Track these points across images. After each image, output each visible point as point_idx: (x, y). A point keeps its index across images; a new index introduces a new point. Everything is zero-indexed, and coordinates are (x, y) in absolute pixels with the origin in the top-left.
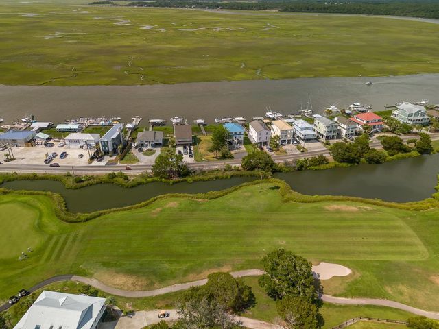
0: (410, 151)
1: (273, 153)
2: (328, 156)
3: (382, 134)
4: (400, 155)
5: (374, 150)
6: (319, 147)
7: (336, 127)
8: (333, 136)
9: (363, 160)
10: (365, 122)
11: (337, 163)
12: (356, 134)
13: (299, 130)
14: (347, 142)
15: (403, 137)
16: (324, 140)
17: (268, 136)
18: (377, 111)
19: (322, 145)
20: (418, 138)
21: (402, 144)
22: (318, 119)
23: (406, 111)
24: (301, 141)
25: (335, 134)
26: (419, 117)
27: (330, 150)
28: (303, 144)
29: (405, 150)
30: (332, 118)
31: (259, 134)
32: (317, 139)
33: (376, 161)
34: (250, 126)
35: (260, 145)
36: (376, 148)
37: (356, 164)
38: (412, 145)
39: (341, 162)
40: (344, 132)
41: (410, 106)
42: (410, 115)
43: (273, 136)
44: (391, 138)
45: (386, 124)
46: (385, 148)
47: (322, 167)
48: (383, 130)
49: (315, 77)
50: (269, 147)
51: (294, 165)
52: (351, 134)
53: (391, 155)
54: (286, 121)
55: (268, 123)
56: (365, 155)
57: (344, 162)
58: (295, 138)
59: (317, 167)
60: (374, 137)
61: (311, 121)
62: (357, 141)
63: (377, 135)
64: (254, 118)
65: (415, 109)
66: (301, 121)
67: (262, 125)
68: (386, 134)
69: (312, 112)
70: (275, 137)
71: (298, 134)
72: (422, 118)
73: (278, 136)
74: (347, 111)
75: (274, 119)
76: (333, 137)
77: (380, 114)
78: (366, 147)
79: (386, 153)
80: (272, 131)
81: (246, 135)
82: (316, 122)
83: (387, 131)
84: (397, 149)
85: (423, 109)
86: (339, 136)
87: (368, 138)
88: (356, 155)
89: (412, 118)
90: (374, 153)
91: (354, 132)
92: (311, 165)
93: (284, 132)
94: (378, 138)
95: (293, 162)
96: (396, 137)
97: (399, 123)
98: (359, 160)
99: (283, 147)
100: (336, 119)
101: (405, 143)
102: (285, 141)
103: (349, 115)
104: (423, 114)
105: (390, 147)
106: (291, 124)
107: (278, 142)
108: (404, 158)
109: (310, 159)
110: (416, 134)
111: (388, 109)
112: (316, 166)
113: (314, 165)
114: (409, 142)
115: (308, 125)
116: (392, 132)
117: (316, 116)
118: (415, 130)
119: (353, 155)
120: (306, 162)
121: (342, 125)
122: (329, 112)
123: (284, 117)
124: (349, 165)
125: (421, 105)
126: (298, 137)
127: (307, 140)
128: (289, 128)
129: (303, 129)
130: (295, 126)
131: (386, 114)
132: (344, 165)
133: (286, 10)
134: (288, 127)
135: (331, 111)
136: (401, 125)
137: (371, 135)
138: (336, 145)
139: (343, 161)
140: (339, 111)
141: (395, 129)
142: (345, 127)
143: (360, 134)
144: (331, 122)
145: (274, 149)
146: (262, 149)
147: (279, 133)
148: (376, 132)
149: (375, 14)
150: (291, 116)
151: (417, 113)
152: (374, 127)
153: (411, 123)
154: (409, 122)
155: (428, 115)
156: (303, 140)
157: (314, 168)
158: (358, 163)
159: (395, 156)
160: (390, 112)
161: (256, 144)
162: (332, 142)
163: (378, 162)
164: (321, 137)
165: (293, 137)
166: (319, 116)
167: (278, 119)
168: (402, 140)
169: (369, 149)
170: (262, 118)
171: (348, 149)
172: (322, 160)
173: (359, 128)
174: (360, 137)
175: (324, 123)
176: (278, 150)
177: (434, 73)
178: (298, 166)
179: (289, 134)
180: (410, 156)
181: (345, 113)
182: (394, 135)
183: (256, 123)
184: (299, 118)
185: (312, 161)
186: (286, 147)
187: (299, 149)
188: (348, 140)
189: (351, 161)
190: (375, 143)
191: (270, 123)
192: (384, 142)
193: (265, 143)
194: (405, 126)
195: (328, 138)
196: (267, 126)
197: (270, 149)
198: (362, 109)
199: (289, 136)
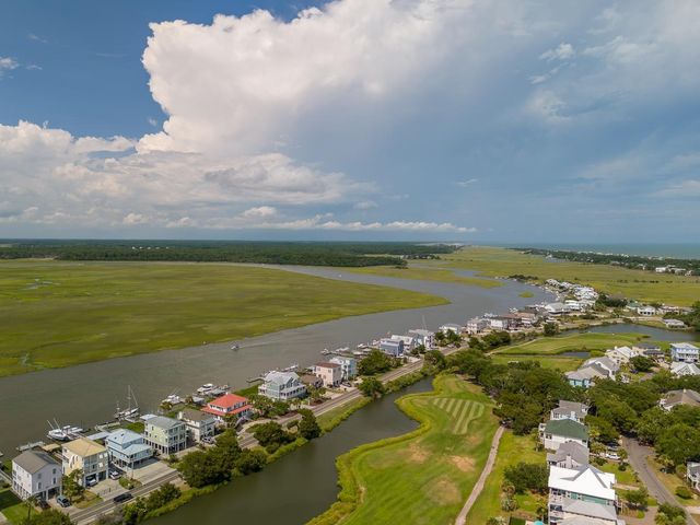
0: (294, 440)
1: (71, 508)
2: (179, 483)
3: (253, 424)
4: (284, 448)
5: (247, 451)
6: (160, 471)
7: (183, 427)
8: (181, 445)
9: (234, 471)
10: (225, 411)
11: (198, 490)
12: (217, 432)
13: (120, 449)
14: (204, 448)
15: (281, 421)
16: (166, 456)
17: (58, 476)
18: (238, 390)
19: (165, 465)
20: (299, 417)
21: (281, 432)
22: (151, 420)
23: (276, 383)
24: (125, 469)
25: (184, 440)
26: (293, 388)
27: (179, 470)
28: (130, 473)
29: (288, 439)
30: (174, 416)
31: (37, 476)
32: (155, 457)
33: (253, 468)
34: (15, 466)
35: (40, 499)
36: (250, 447)
37: (226, 483)
38: (294, 430)
39: (201, 486)
40: (197, 433)
41: (279, 374)
42: (282, 387)
43: (67, 473)
44: (266, 426)
45: (255, 406)
46: (262, 444)
47: (171, 505)
48: (253, 417)
49: (135, 354)
50: (62, 497)
51: (118, 519)
52: (210, 434)
53: (272, 452)
54: (92, 437)
55: (55, 450)
56: (236, 462)
57: (206, 484)
58: (114, 467)
59: (163, 509)
60: (243, 430)
61: (138, 427)
62: (219, 443)
63: (246, 427)
64: (22, 448)
65: (286, 377)
66: (121, 431)
67: (41, 456)
68: (258, 422)
69: (139, 411)
70: (73, 475)
71: (118, 457)
72: (296, 388)
73: (78, 471)
74: (196, 399)
75: (66, 440)
76: (181, 447)
77: (243, 393)
78: (235, 449)
79: (264, 450)
80: (64, 464)
81: (8, 486)
82: (148, 428)
83: (258, 416)
84: (277, 441)
85: (296, 377)
86: (190, 442)
87: (235, 435)
88: (222, 466)
89: (286, 391)
90: (248, 457)
91: (213, 430)
92: (150, 509)
93: (91, 460)
94: (248, 431)
95: (115, 513)
96: (272, 423)
97: (270, 401)
98: (230, 474)
99: (92, 490)
100: (180, 416)
101: (285, 429)
102: (94, 476)
103: (199, 405)
104: (297, 383)
105: (268, 440)
106: (103, 442)
107: (80, 483)
108: (290, 451)
109: (147, 496)
110: (296, 412)
111: (252, 385)
112: (159, 507)
113: (155, 507)
114: (289, 427)
115: (136, 436)
116: (265, 416)
117: (145, 417)
118: (293, 407)
119: (217, 468)
120: (142, 506)
121: (193, 423)
122: (167, 407)
123: (87, 432)
124: (216, 487)
125: (291, 371)
126: (119, 462)
127: (138, 462)
128: (101, 449)
129: (125, 446)
130: (110, 444)
131: (251, 393)
132: (208, 489)
133: (67, 258)
134: (99, 449)
135: (169, 403)
136: (274, 404)
137: (238, 428)
138: (188, 459)
139: (206, 482)
140: (183, 400)
141: (267, 412)
142: (198, 425)
143: (222, 431)
144: (174, 422)
145: (74, 498)
146: (46, 506)
147: (80, 465)
148: (244, 422)
149: (206, 261)
150: (101, 428)
151: (290, 383)
152: (240, 415)
153: (285, 398)
154: (283, 397)
155: (303, 382)
156: (130, 465)
157: (157, 511)
158: (228, 479)
159: (277, 452)
160: (255, 389)
161: (30, 499)
162: (180, 455)
163: (257, 469)
164: (160, 451)
165: (110, 465)
166: (152, 416)
167: (74, 437)
168: (280, 426)
169: (240, 451)
170: (40, 443)
171: (209, 460)
172: (170, 493)
173: (219, 422)
174: (224, 434)
175: (163, 427)
176: (83, 498)
177: (296, 327)
178: (127, 518)
179: (101, 461)
180: (296, 447)
181: (192, 402)
182: (268, 421)
183: (28, 456)
184: (117, 427)
185: (152, 499)
186: (99, 488)
187: (123, 484)
188: (206, 445)
189: (218, 479)
190: (246, 439)
191: (60, 450)
192: (258, 435)
193: (53, 492)
194: (279, 404)
195: (172, 450)
196: (54, 457)
197: (65, 501)
198: (216, 392)
199: (101, 465)
